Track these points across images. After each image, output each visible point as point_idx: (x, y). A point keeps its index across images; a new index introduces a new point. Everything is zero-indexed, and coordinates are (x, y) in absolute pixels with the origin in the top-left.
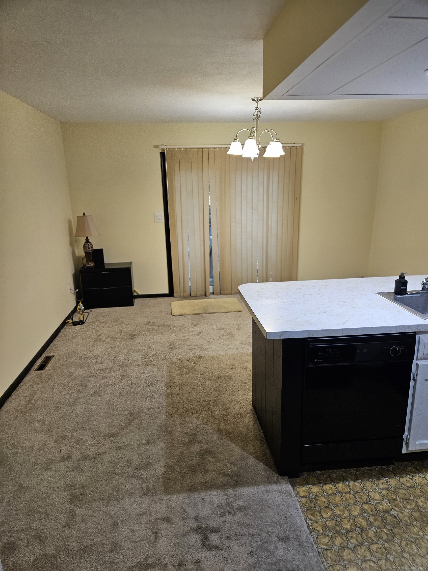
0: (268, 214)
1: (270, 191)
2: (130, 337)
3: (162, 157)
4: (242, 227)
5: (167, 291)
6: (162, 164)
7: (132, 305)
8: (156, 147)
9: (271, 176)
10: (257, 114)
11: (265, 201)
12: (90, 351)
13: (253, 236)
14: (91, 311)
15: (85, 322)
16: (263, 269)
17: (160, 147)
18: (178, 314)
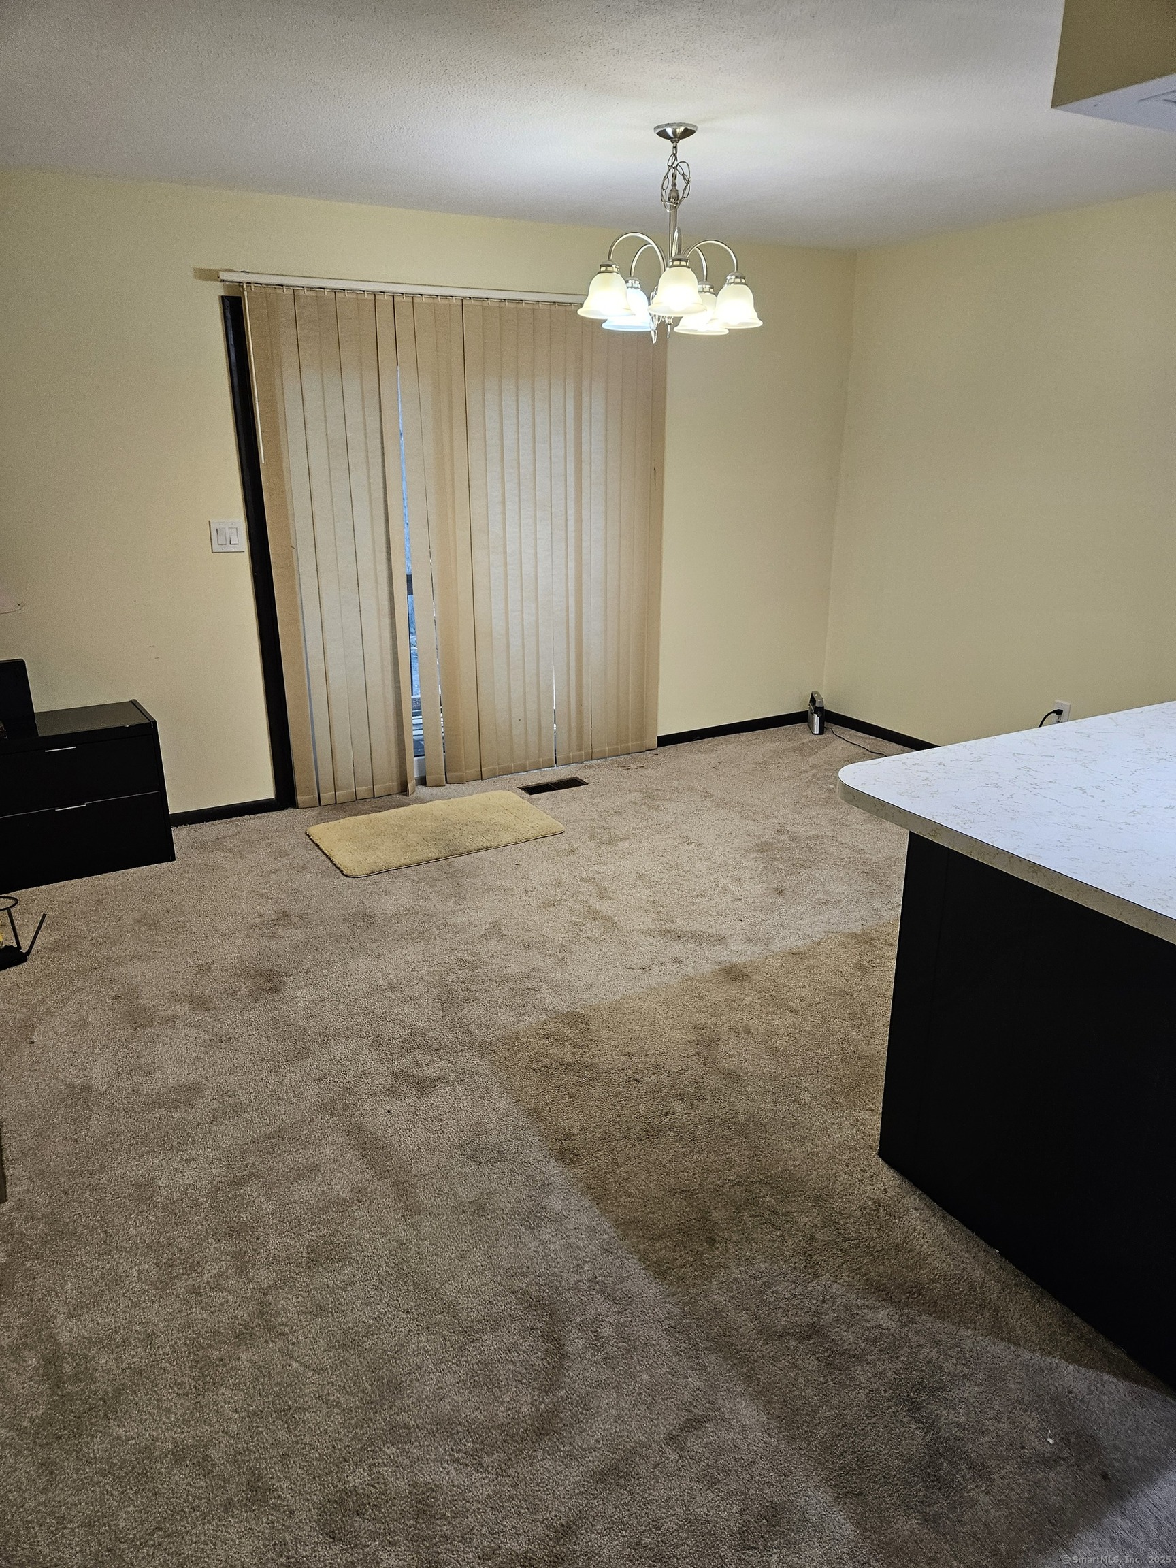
0: (579, 520)
1: (585, 447)
2: (260, 982)
3: (228, 315)
4: (505, 565)
5: (267, 792)
6: (232, 342)
7: (168, 855)
8: (209, 275)
9: (585, 399)
10: (674, 185)
11: (571, 481)
12: (148, 1073)
13: (540, 592)
14: (17, 901)
15: (28, 953)
16: (569, 692)
17: (223, 276)
18: (368, 869)
